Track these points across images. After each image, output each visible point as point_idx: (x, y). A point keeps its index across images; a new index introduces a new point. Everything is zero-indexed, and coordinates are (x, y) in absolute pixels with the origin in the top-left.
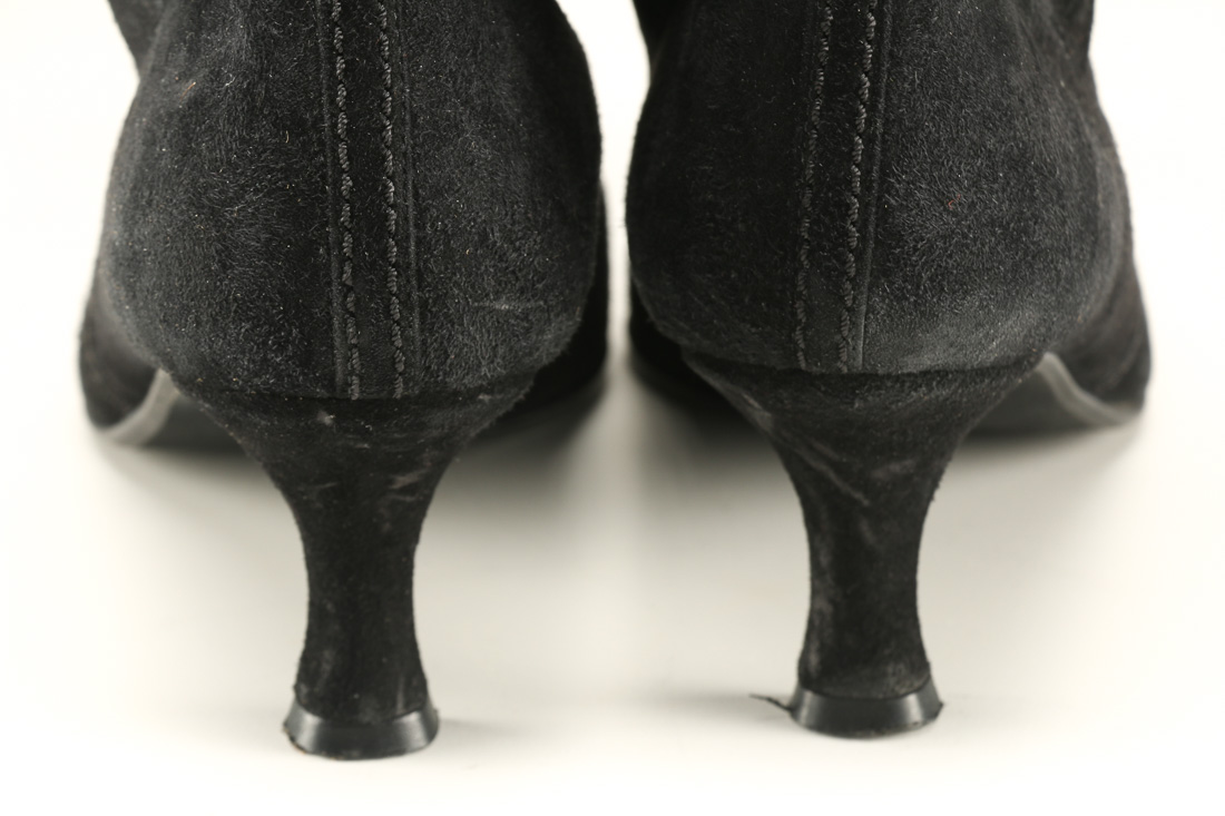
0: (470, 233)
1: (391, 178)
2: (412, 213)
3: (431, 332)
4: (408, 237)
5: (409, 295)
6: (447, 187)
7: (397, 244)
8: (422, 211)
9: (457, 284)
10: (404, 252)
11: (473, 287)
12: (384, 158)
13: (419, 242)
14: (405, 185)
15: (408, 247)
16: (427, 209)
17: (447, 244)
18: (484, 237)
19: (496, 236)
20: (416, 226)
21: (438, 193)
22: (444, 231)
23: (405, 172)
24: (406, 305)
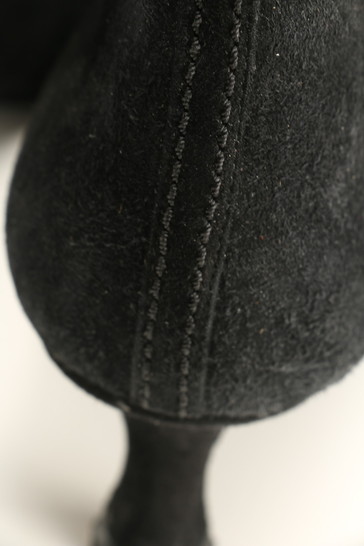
0: (268, 317)
1: (202, 269)
2: (215, 298)
3: (216, 385)
4: (207, 317)
5: (200, 359)
6: (253, 281)
7: (195, 322)
8: (225, 298)
9: (246, 354)
10: (201, 328)
11: (261, 357)
12: (199, 255)
13: (216, 321)
14: (213, 276)
15: (205, 325)
16: (230, 296)
17: (243, 325)
18: (280, 321)
19: (293, 320)
20: (218, 309)
21: (244, 284)
22: (243, 314)
23: (216, 267)
24: (195, 365)
